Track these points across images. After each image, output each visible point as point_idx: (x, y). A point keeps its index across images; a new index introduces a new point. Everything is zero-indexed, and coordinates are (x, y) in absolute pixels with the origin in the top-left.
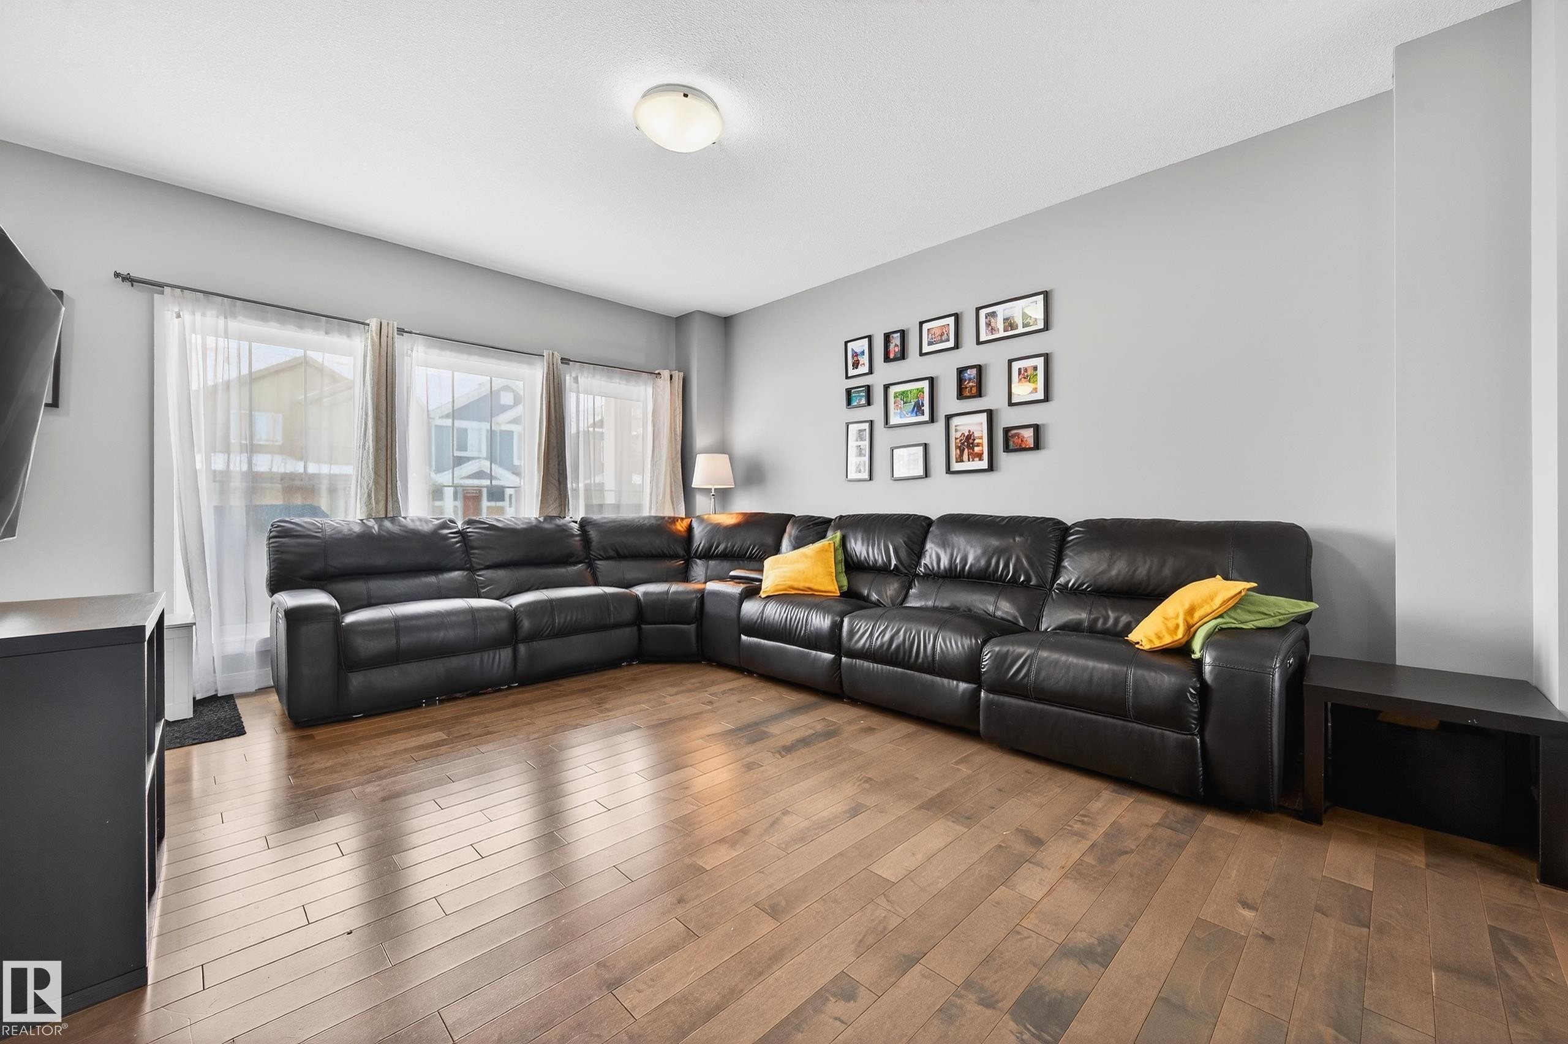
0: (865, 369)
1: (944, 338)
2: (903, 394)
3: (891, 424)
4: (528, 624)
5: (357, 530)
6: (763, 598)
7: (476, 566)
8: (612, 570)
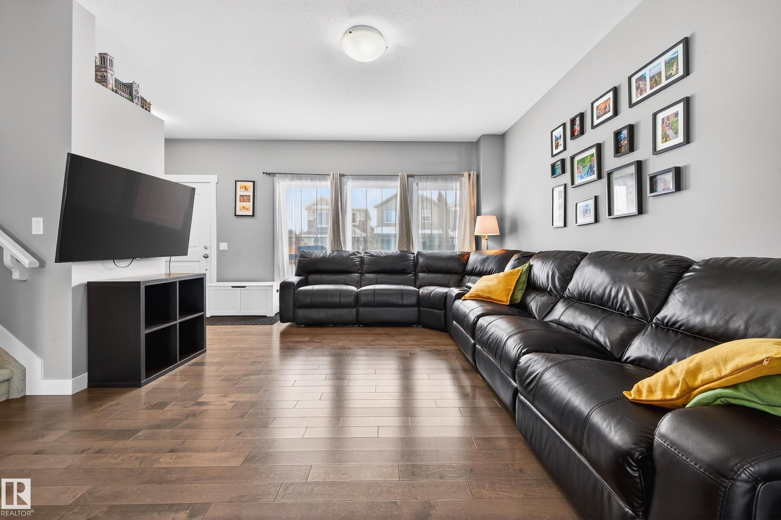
0: (561, 148)
1: (607, 110)
2: (583, 160)
3: (576, 184)
4: (363, 299)
5: (322, 255)
6: (462, 300)
7: (363, 272)
8: (423, 278)
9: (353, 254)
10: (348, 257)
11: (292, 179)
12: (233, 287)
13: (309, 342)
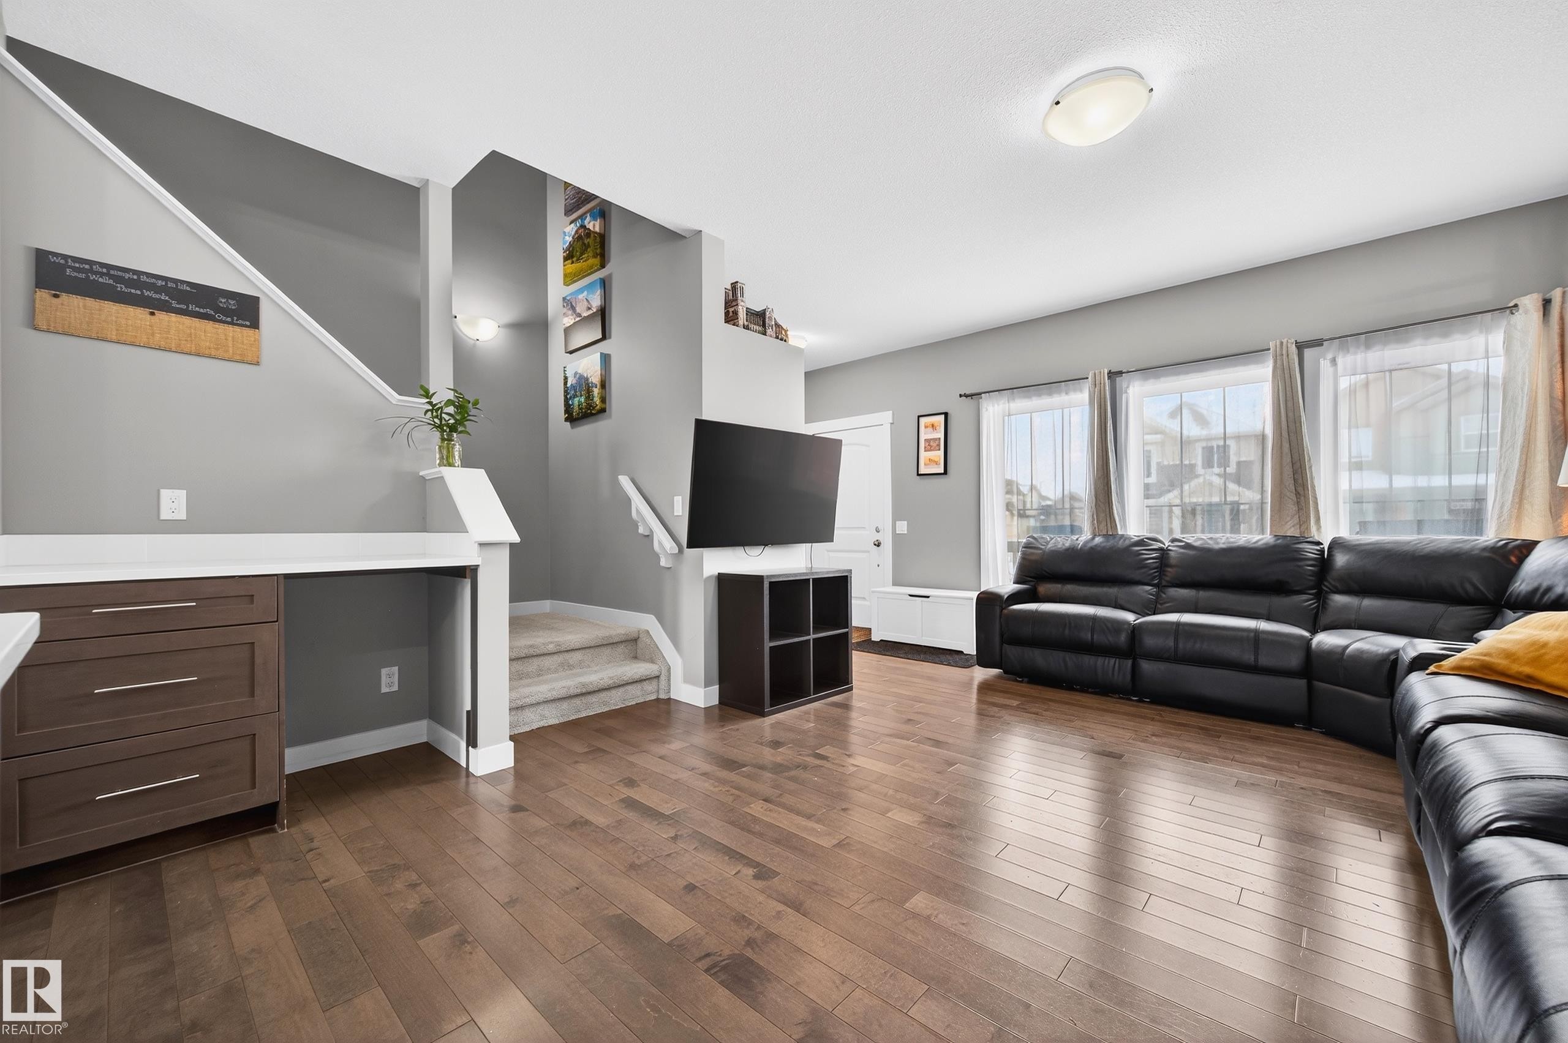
4: (1150, 642)
5: (1067, 544)
6: (1427, 674)
7: (1164, 583)
8: (1345, 608)
9: (1141, 543)
10: (1127, 549)
11: (1012, 399)
12: (911, 596)
13: (1017, 708)
